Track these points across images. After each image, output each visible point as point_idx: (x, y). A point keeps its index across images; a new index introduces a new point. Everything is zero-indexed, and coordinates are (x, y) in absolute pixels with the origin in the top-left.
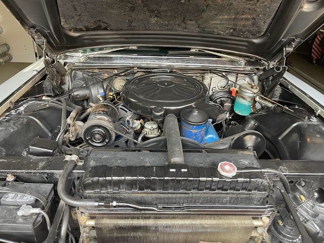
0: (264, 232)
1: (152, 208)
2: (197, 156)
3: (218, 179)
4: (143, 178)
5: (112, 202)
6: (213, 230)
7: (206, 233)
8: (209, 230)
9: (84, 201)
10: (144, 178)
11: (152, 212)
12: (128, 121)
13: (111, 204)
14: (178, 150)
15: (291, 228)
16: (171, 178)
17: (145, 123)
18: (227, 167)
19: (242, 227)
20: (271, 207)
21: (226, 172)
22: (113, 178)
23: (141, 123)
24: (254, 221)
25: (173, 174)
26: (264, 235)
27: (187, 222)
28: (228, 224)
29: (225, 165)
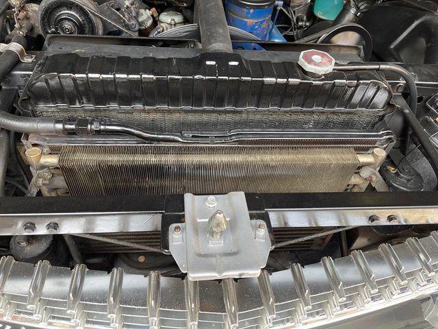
0: (375, 174)
1: (172, 137)
2: (256, 54)
3: (298, 81)
4: (152, 76)
5: (91, 124)
6: (285, 173)
7: (272, 177)
8: (277, 172)
9: (34, 121)
10: (155, 77)
11: (172, 145)
12: (128, 7)
13: (89, 126)
14: (221, 31)
15: (409, 178)
16: (207, 77)
17: (159, 14)
18: (317, 58)
19: (338, 165)
20: (388, 134)
21: (315, 64)
22: (91, 75)
23: (152, 16)
24: (358, 155)
25: (211, 71)
26: (374, 178)
27: (238, 158)
28: (312, 160)
29: (314, 55)
